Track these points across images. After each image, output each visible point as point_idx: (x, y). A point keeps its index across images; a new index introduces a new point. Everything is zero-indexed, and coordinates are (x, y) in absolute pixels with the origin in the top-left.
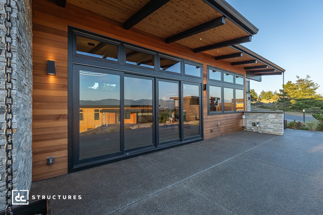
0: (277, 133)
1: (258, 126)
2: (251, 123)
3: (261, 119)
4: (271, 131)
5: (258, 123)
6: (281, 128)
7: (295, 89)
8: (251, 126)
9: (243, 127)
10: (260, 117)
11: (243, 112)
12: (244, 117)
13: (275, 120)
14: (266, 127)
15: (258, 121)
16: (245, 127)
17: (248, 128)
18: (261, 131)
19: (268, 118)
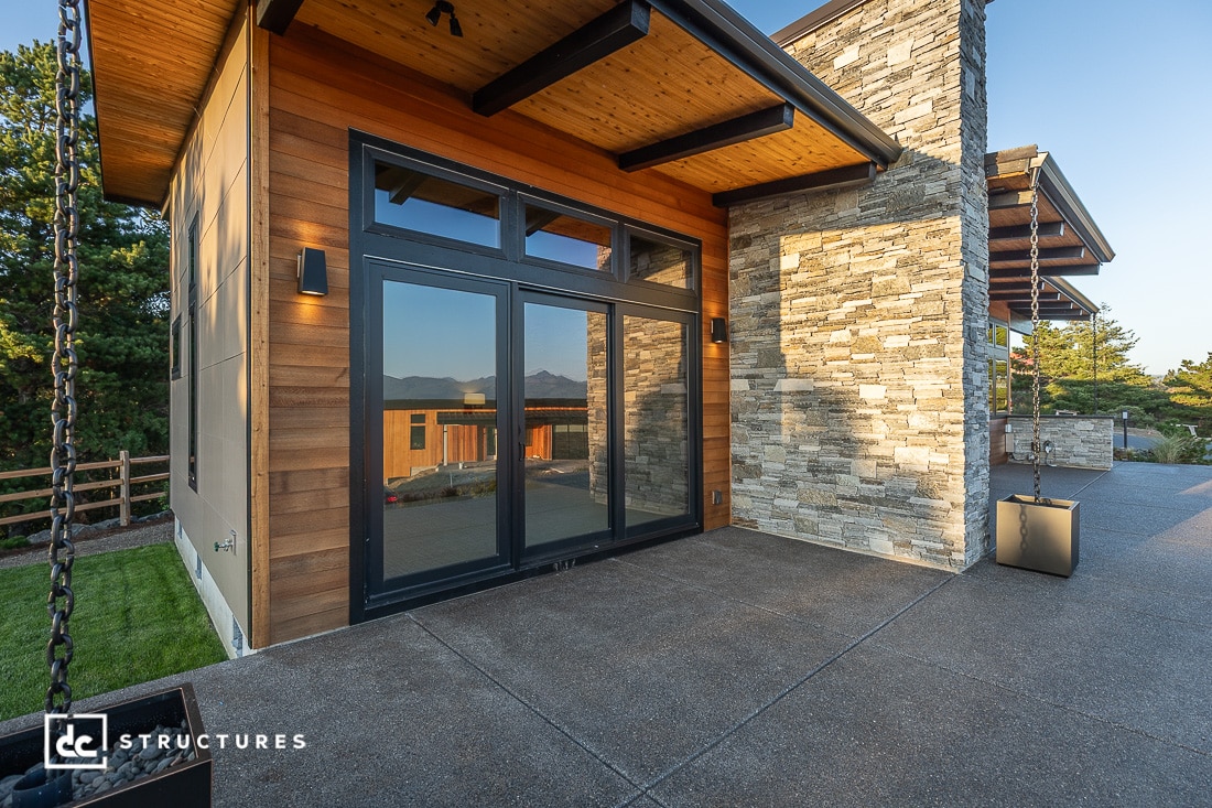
0: (1097, 466)
1: (1048, 449)
2: (1026, 445)
3: (1055, 433)
4: (1083, 462)
5: (1047, 443)
6: (1107, 455)
7: (1063, 347)
8: (1027, 450)
9: (1007, 454)
10: (1054, 429)
11: (1007, 417)
12: (1009, 428)
13: (1093, 434)
14: (1068, 452)
15: (1046, 437)
16: (1011, 454)
17: (1018, 457)
18: (1054, 463)
19: (1075, 431)
